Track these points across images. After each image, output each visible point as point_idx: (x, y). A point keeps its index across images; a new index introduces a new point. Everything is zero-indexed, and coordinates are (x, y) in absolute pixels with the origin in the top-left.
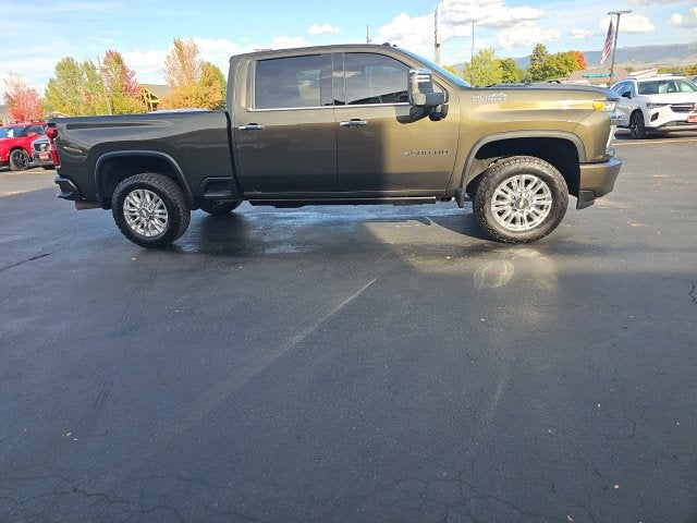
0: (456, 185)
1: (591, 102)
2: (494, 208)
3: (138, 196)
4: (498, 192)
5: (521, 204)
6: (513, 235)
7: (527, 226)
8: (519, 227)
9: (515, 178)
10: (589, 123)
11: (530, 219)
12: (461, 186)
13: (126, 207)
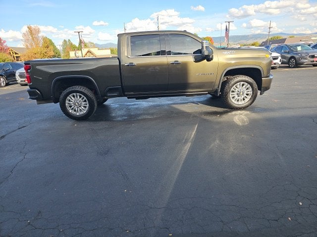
0: (216, 87)
1: (264, 54)
2: (231, 96)
3: (74, 96)
4: (232, 89)
5: (241, 93)
6: (238, 106)
7: (243, 102)
8: (240, 103)
9: (239, 83)
10: (265, 62)
11: (244, 99)
12: (218, 87)
13: (67, 102)
